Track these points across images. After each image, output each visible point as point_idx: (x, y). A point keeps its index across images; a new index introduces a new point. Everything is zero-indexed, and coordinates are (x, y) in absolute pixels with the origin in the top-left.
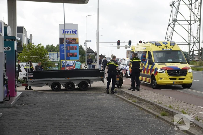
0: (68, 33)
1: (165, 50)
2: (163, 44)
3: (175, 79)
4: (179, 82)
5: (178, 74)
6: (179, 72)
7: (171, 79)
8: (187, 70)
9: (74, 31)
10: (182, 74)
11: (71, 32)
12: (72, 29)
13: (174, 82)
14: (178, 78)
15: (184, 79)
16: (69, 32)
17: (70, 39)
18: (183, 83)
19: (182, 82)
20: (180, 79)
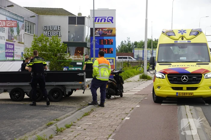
0: (101, 21)
1: (179, 42)
2: (179, 33)
3: (181, 89)
4: (187, 93)
5: (185, 80)
6: (186, 78)
7: (174, 88)
8: (201, 74)
9: (109, 18)
10: (193, 81)
11: (105, 19)
12: (107, 15)
13: (177, 93)
14: (185, 86)
15: (196, 88)
16: (103, 20)
17: (104, 30)
18: (193, 96)
19: (192, 93)
20: (188, 89)
